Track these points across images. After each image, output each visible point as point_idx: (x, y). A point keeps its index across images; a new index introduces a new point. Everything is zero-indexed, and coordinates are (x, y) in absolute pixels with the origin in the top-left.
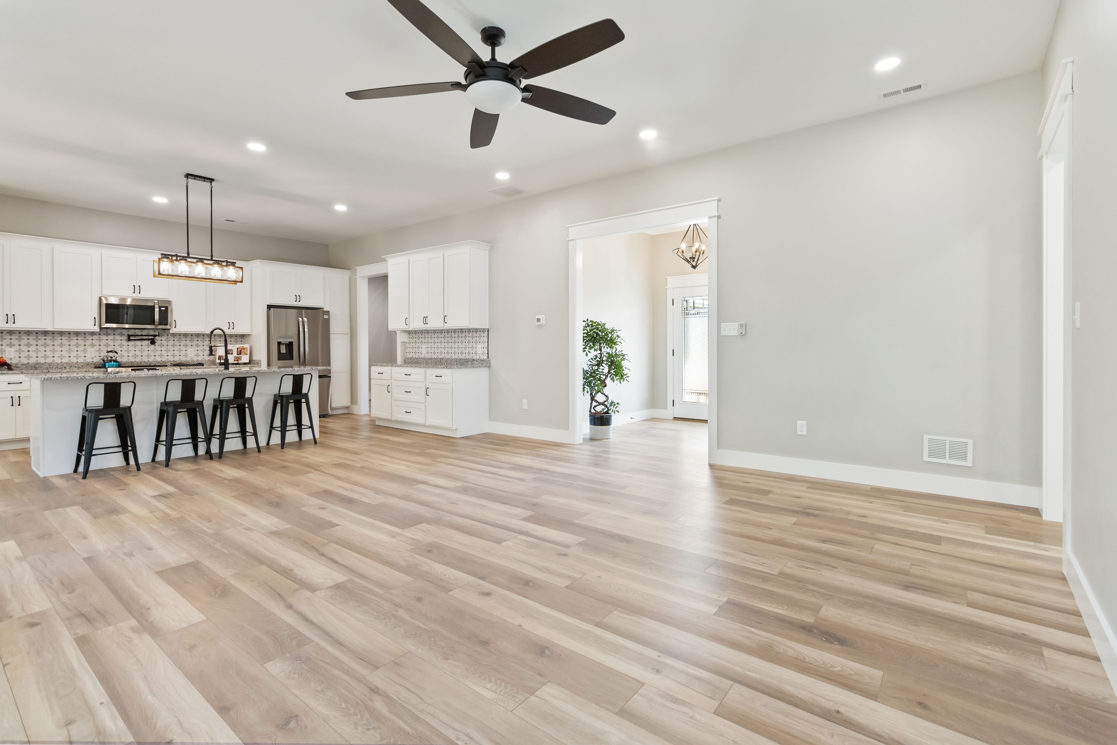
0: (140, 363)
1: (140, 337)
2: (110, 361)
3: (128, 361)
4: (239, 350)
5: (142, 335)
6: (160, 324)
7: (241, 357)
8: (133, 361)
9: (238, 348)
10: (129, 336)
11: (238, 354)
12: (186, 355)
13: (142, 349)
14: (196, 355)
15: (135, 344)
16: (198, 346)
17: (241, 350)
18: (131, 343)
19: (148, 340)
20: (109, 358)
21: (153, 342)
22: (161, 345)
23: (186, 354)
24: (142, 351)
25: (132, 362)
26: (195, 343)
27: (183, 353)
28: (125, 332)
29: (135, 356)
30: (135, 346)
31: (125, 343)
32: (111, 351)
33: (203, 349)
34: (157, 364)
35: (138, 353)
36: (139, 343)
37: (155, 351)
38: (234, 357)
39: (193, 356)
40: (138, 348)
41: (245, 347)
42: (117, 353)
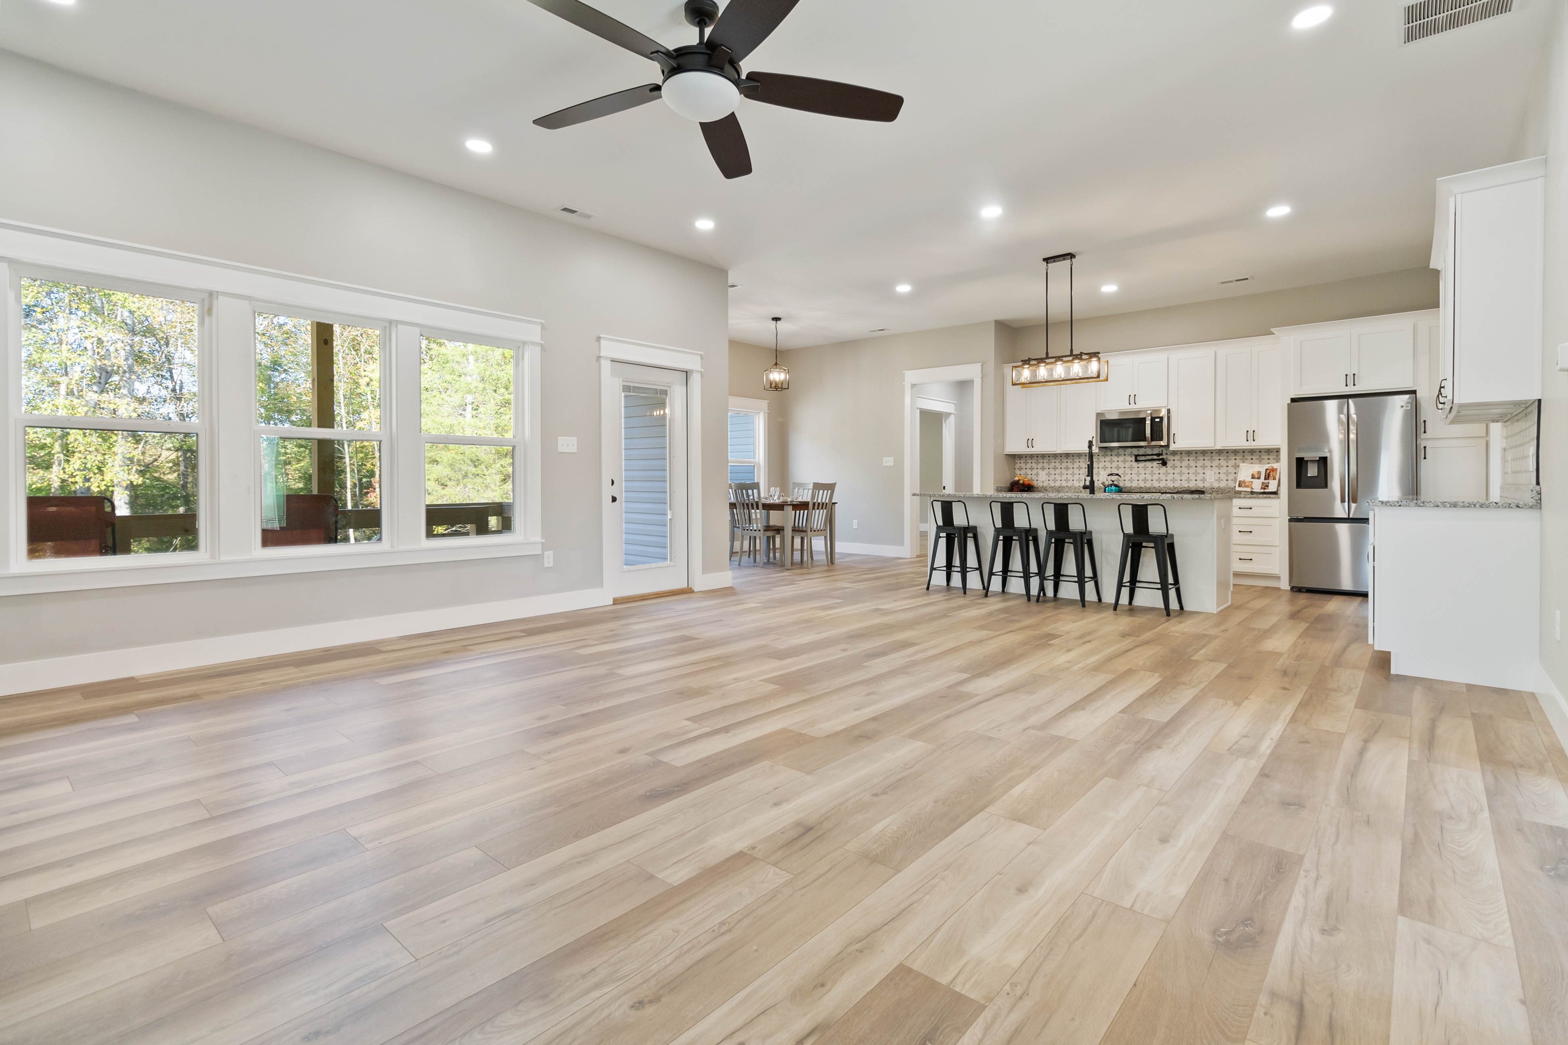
0: (1150, 488)
1: (1150, 457)
2: (1111, 485)
3: (1138, 486)
4: (1268, 471)
5: (1152, 455)
6: (1152, 440)
7: (1268, 483)
8: (1143, 486)
9: (1266, 470)
10: (1136, 456)
11: (1265, 479)
12: (1204, 480)
13: (1152, 471)
14: (1217, 480)
15: (1145, 465)
16: (1219, 466)
17: (1270, 472)
18: (1142, 464)
19: (1159, 460)
20: (1111, 483)
21: (1164, 463)
22: (1174, 467)
23: (1204, 478)
24: (1152, 474)
25: (1141, 488)
26: (1216, 463)
27: (1200, 477)
28: (1135, 451)
29: (1145, 480)
30: (1145, 468)
31: (1135, 464)
32: (1112, 474)
33: (1227, 471)
34: (1168, 491)
35: (1149, 477)
36: (1149, 464)
37: (1167, 474)
38: (1261, 483)
39: (1213, 480)
40: (1149, 471)
41: (1275, 467)
42: (1120, 476)
